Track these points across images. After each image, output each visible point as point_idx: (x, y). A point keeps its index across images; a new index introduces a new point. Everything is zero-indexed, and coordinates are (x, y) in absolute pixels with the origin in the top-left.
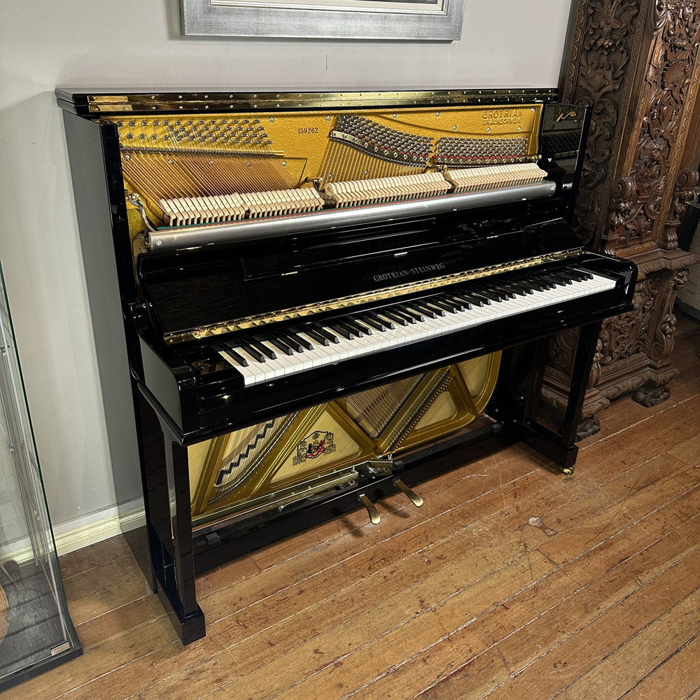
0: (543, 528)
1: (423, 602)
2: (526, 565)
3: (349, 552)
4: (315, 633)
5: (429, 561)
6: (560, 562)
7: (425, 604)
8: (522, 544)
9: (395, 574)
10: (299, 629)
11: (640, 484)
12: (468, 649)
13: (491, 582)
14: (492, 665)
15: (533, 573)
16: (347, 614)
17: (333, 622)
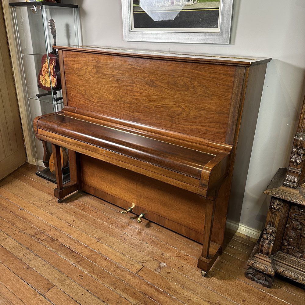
0: (160, 267)
1: (101, 238)
2: (132, 263)
3: (118, 218)
4: (81, 219)
5: (122, 237)
6: (139, 274)
8: (145, 261)
9: (112, 230)
12: (83, 252)
13: (118, 254)
15: (128, 266)
16: (90, 223)
17: (86, 221)
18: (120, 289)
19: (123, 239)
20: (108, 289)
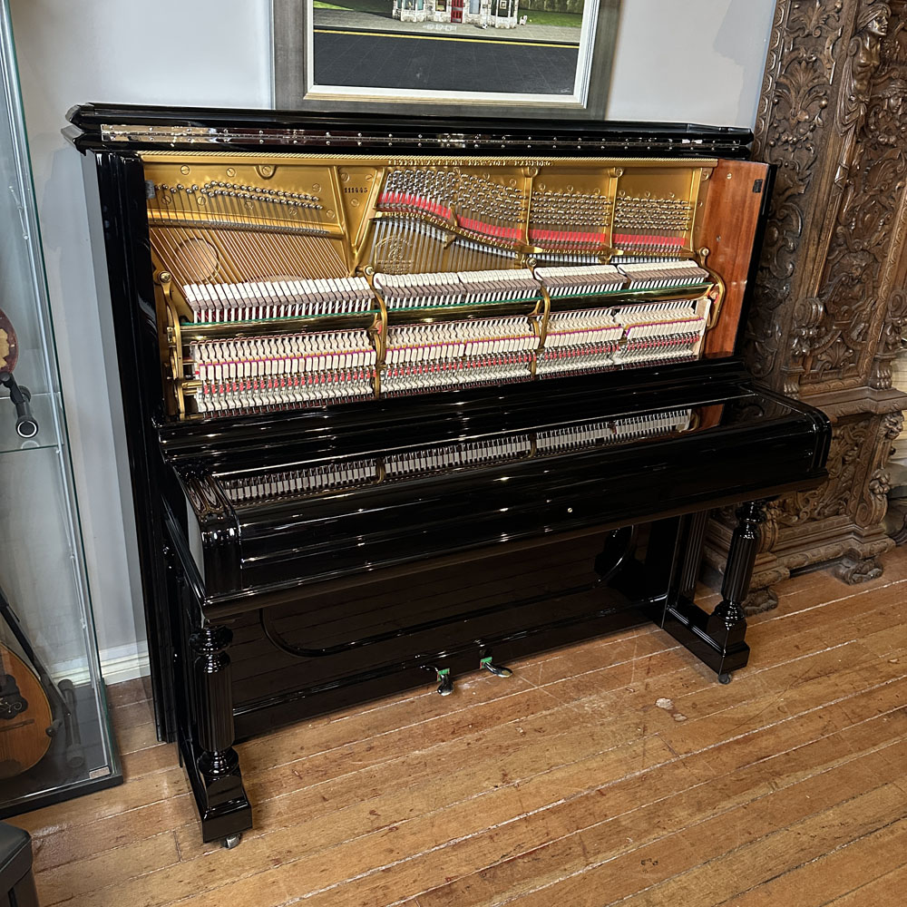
0: (672, 712)
1: (505, 775)
2: (639, 749)
4: (375, 793)
5: (524, 733)
6: (682, 751)
7: (507, 778)
8: (642, 727)
9: (480, 742)
10: (359, 787)
11: (811, 674)
12: (545, 831)
13: (592, 764)
14: (568, 852)
15: (646, 760)
16: (416, 778)
17: (398, 784)
18: (719, 801)
19: (537, 734)
20: (713, 821)
